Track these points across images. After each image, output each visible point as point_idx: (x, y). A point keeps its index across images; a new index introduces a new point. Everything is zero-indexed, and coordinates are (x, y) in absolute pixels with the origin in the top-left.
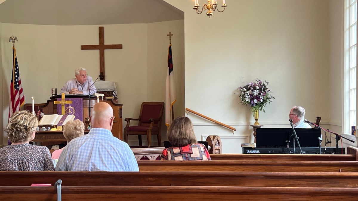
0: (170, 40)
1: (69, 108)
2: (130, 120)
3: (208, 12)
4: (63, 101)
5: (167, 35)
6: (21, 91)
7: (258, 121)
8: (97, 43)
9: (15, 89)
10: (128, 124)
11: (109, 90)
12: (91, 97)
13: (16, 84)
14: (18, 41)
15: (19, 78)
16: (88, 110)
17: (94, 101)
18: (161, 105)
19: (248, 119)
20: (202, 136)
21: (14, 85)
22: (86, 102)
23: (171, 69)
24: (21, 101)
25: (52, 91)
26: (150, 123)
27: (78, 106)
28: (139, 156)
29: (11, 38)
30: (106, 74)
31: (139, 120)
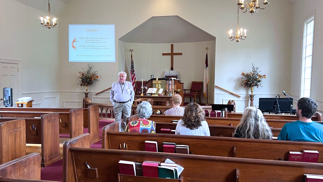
0: (207, 51)
2: (186, 90)
3: (237, 40)
4: (157, 81)
5: (206, 48)
7: (253, 93)
8: (170, 53)
10: (185, 92)
11: (175, 75)
12: (170, 79)
14: (133, 51)
15: (134, 69)
17: (170, 81)
18: (201, 83)
19: (247, 92)
20: (223, 99)
22: (167, 82)
23: (207, 66)
26: (196, 92)
29: (130, 50)
30: (174, 67)
31: (191, 90)
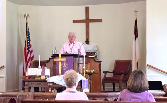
0: (136, 15)
1: (64, 64)
2: (107, 73)
4: (60, 59)
5: (134, 12)
6: (32, 52)
8: (84, 18)
9: (28, 51)
10: (105, 75)
11: (92, 51)
12: (79, 56)
13: (28, 47)
14: (30, 17)
15: (30, 43)
16: (77, 65)
17: (81, 59)
18: (129, 62)
21: (27, 47)
22: (76, 60)
23: (136, 36)
24: (32, 58)
25: (53, 51)
26: (121, 75)
27: (70, 62)
28: (113, 98)
29: (25, 16)
30: (90, 40)
31: (113, 72)
